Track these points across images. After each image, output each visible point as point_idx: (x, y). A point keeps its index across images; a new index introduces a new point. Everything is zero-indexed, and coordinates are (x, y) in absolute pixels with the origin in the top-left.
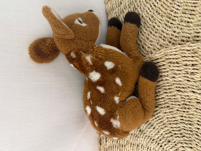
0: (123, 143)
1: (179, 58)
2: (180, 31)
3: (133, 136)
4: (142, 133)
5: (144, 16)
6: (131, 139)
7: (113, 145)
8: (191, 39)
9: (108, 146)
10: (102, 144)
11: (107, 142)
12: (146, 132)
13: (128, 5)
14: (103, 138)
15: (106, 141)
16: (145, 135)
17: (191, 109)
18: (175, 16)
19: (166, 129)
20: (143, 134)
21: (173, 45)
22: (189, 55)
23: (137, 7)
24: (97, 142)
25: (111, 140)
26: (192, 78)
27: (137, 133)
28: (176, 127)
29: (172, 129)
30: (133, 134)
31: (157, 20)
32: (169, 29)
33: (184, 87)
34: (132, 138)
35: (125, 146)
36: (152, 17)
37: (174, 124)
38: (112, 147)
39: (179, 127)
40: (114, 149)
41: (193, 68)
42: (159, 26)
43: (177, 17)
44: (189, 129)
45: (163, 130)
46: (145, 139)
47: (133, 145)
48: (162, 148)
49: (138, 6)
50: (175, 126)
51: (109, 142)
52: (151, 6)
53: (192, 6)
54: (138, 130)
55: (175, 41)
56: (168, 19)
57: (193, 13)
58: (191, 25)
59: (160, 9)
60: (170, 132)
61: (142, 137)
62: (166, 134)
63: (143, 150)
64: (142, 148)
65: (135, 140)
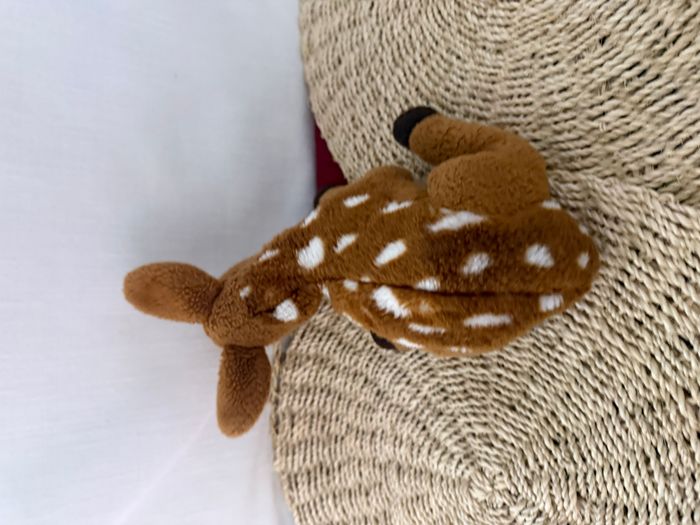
0: (338, 432)
3: (361, 409)
4: (382, 398)
5: (390, 99)
6: (356, 418)
7: (312, 439)
9: (298, 437)
10: (280, 430)
11: (295, 428)
12: (390, 394)
13: (356, 67)
14: (284, 415)
15: (293, 426)
16: (388, 403)
18: (453, 103)
19: (435, 381)
20: (384, 400)
24: (268, 427)
25: (305, 423)
27: (372, 399)
28: (454, 376)
29: (445, 382)
30: (362, 404)
34: (359, 415)
35: (342, 439)
38: (309, 443)
39: (461, 375)
40: (314, 447)
43: (458, 105)
44: (481, 378)
45: (426, 386)
46: (390, 415)
47: (363, 433)
48: (425, 433)
49: (377, 73)
50: (452, 372)
51: (299, 428)
52: (405, 75)
53: (486, 81)
54: (372, 391)
57: (489, 96)
59: (423, 82)
60: (443, 390)
61: (383, 410)
62: (434, 394)
63: (385, 444)
64: (381, 438)
65: (366, 418)
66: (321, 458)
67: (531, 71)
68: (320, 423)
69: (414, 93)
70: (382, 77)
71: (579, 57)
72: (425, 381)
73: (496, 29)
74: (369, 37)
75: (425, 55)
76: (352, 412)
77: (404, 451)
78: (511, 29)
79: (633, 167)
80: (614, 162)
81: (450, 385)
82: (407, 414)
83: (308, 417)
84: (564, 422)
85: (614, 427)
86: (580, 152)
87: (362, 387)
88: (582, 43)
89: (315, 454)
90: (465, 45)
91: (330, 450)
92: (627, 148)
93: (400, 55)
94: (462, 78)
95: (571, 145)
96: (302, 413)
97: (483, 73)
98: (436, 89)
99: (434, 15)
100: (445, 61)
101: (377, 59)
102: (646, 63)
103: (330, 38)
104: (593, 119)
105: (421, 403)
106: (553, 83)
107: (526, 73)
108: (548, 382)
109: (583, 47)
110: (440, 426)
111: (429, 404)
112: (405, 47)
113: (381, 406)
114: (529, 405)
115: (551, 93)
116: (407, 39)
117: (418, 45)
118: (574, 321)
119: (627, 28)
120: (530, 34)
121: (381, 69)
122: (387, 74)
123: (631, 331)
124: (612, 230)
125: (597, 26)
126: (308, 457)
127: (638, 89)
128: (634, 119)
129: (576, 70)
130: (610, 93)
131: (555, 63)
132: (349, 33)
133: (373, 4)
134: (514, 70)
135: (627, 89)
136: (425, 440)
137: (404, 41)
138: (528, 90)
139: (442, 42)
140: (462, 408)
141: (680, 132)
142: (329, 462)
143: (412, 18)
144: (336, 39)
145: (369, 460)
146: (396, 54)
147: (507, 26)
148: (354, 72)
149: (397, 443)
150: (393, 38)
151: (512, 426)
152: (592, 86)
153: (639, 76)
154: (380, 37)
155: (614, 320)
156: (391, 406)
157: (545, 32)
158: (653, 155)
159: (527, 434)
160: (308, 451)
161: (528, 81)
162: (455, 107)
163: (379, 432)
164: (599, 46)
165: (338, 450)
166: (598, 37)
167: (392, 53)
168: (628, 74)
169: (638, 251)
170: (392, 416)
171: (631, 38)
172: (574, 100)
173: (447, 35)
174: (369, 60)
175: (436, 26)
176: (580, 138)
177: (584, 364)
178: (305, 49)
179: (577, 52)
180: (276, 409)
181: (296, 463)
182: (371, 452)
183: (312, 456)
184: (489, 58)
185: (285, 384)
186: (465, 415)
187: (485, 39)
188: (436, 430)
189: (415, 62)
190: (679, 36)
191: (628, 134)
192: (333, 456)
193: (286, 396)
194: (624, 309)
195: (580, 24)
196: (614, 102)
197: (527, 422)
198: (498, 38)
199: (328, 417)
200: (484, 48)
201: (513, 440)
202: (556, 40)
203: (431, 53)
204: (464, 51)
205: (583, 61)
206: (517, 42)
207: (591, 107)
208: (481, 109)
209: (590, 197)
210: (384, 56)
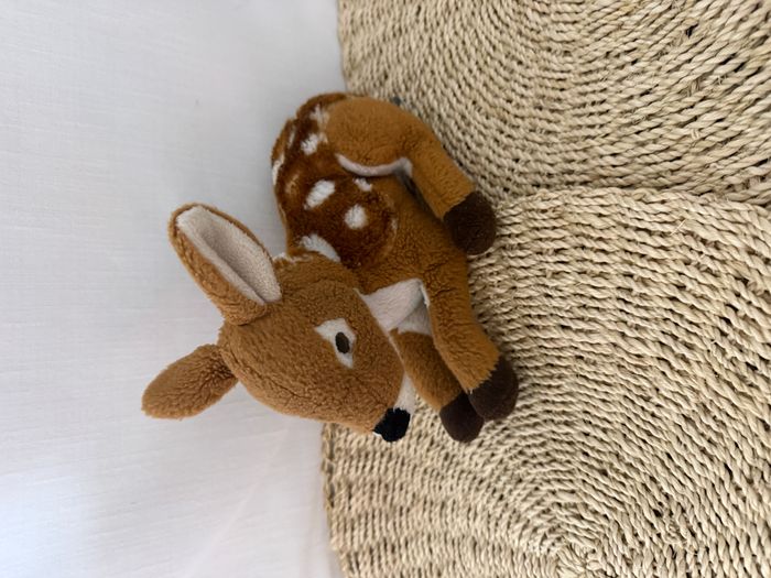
0: (403, 503)
1: (522, 234)
2: (530, 157)
3: (427, 476)
4: (451, 463)
5: (444, 115)
6: (423, 485)
7: (374, 511)
8: (555, 180)
9: (357, 510)
10: (336, 502)
11: (353, 500)
12: (460, 458)
13: (404, 81)
14: (339, 485)
15: (350, 498)
16: (459, 468)
17: (567, 377)
18: (516, 116)
19: (511, 442)
20: (453, 465)
21: (512, 198)
22: (547, 225)
23: (425, 88)
24: (322, 500)
25: (364, 493)
26: (556, 288)
27: (440, 464)
28: (533, 437)
29: (524, 443)
30: (429, 470)
31: (475, 127)
32: (502, 152)
33: (542, 313)
34: (426, 482)
35: (408, 510)
36: (463, 117)
37: (527, 426)
38: (370, 517)
39: (540, 435)
40: (376, 521)
41: (557, 259)
42: (479, 145)
43: (523, 118)
44: (564, 438)
45: (502, 449)
46: (461, 482)
47: (432, 503)
48: (503, 502)
49: (429, 86)
50: (531, 432)
51: (357, 500)
52: (460, 87)
53: (553, 88)
54: (439, 455)
55: (519, 185)
56: (501, 124)
57: (558, 106)
58: (553, 138)
59: (480, 94)
60: (521, 453)
61: (453, 477)
62: (511, 458)
63: (457, 516)
64: (453, 510)
65: (434, 486)
66: (385, 534)
67: (606, 73)
68: (382, 493)
69: (471, 108)
70: (434, 91)
71: (662, 53)
72: (500, 443)
73: (563, 27)
74: (418, 47)
75: (481, 62)
76: (417, 479)
77: (479, 524)
78: (579, 26)
79: (734, 180)
80: (711, 175)
81: (529, 446)
82: (481, 481)
83: (368, 487)
84: (666, 490)
85: (728, 495)
86: (668, 165)
87: (428, 450)
88: (665, 36)
89: (377, 528)
90: (526, 47)
91: (394, 524)
92: (726, 158)
93: (453, 64)
94: (525, 86)
95: (656, 158)
96: (361, 481)
97: (549, 79)
98: (497, 102)
99: (489, 16)
100: (505, 68)
101: (428, 70)
102: (744, 55)
103: (374, 50)
104: (682, 125)
105: (497, 468)
106: (633, 86)
107: (600, 76)
108: (644, 441)
109: (666, 40)
110: (519, 495)
111: (506, 469)
112: (458, 54)
113: (451, 472)
114: (624, 469)
115: (631, 97)
116: (460, 46)
117: (473, 51)
118: (672, 368)
119: (717, 16)
120: (602, 30)
121: (432, 81)
123: (742, 379)
124: (712, 257)
125: (682, 15)
126: (370, 533)
127: (736, 86)
128: (733, 123)
129: (659, 68)
130: (702, 94)
131: (634, 62)
132: (395, 43)
133: (419, 8)
134: (586, 73)
135: (722, 88)
136: (503, 511)
137: (457, 48)
138: (604, 96)
139: (500, 46)
140: (544, 473)
142: (394, 538)
143: (465, 22)
144: (381, 51)
145: (440, 535)
146: (449, 64)
147: (575, 22)
149: (471, 515)
150: (445, 45)
151: (605, 495)
152: (680, 87)
153: (736, 71)
154: (430, 46)
155: (720, 365)
156: (462, 472)
157: (620, 27)
158: (758, 164)
159: (622, 503)
160: (370, 525)
161: (603, 85)
162: (519, 121)
163: (449, 503)
164: (686, 38)
165: (404, 524)
166: (683, 28)
167: (444, 63)
168: (722, 70)
169: (745, 282)
170: (464, 485)
171: (723, 26)
172: (658, 104)
173: (505, 37)
174: (419, 72)
175: (493, 29)
176: (668, 149)
177: (687, 419)
178: (347, 65)
179: (658, 47)
180: (330, 479)
181: (356, 540)
182: (442, 526)
183: (374, 532)
184: (556, 61)
185: (339, 449)
186: (548, 481)
187: (550, 39)
188: (515, 499)
189: (470, 71)
191: (726, 141)
192: (398, 530)
193: (341, 462)
194: (732, 352)
195: (661, 14)
196: (707, 104)
197: (621, 489)
198: (565, 37)
199: (391, 486)
200: (549, 50)
201: (606, 511)
202: (634, 35)
203: (489, 59)
204: (526, 55)
205: (668, 57)
206: (588, 40)
207: (680, 112)
208: (549, 121)
209: (682, 219)
210: (435, 67)
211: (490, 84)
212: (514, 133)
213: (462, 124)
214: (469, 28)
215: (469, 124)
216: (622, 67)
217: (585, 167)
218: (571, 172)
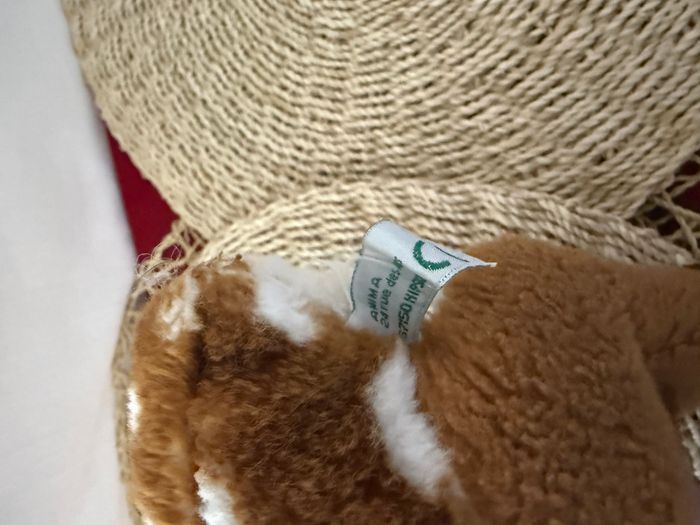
2: (313, 147)
8: (343, 169)
18: (294, 105)
32: (282, 141)
36: (233, 104)
42: (255, 133)
55: (304, 174)
56: (278, 113)
57: (339, 95)
58: (337, 129)
59: (250, 80)
67: (386, 63)
69: (241, 94)
70: (194, 75)
71: (442, 48)
73: (338, 14)
74: (167, 25)
75: (247, 46)
78: (355, 13)
79: (523, 169)
80: (499, 164)
86: (458, 155)
90: (299, 33)
92: (513, 148)
93: (214, 47)
94: (300, 74)
95: (444, 148)
97: (327, 68)
98: (269, 89)
100: (276, 54)
101: (184, 51)
102: (524, 51)
103: (112, 25)
104: (469, 117)
106: (415, 79)
107: (380, 66)
109: (448, 33)
112: (219, 37)
115: (415, 89)
116: (220, 27)
117: (235, 34)
119: (496, 11)
120: (381, 20)
121: (190, 65)
122: (201, 72)
125: (461, 9)
127: (518, 81)
128: (517, 116)
129: (442, 61)
130: (487, 87)
131: (416, 54)
132: (138, 20)
134: (365, 64)
135: (505, 82)
137: (216, 29)
138: (385, 86)
139: (268, 30)
141: (572, 128)
144: (121, 28)
147: (349, 10)
148: (154, 69)
150: (201, 25)
152: (463, 80)
153: (518, 66)
154: (183, 24)
157: (398, 17)
158: (544, 154)
161: (385, 75)
162: (297, 109)
164: (466, 32)
166: (463, 22)
167: (203, 45)
168: (505, 65)
171: (501, 23)
172: (443, 96)
173: (272, 20)
174: (172, 54)
175: (257, 11)
176: (456, 139)
178: (78, 40)
179: (439, 41)
184: (332, 49)
187: (325, 26)
189: (235, 55)
190: (557, 20)
191: (512, 133)
195: (439, 8)
196: (492, 97)
198: (340, 24)
200: (324, 37)
202: (412, 27)
203: (255, 43)
204: (298, 42)
205: (450, 51)
206: (365, 30)
207: (467, 103)
208: (332, 111)
209: (483, 208)
210: (192, 49)
211: (260, 70)
212: (292, 121)
213: (233, 111)
214: (228, 8)
215: (240, 111)
216: (403, 58)
217: (373, 156)
218: (359, 162)
